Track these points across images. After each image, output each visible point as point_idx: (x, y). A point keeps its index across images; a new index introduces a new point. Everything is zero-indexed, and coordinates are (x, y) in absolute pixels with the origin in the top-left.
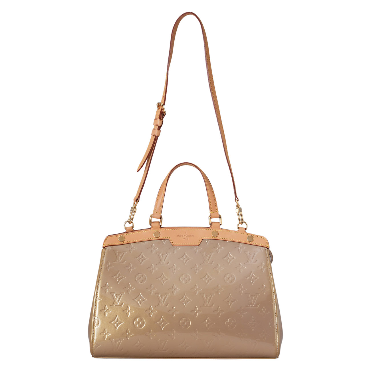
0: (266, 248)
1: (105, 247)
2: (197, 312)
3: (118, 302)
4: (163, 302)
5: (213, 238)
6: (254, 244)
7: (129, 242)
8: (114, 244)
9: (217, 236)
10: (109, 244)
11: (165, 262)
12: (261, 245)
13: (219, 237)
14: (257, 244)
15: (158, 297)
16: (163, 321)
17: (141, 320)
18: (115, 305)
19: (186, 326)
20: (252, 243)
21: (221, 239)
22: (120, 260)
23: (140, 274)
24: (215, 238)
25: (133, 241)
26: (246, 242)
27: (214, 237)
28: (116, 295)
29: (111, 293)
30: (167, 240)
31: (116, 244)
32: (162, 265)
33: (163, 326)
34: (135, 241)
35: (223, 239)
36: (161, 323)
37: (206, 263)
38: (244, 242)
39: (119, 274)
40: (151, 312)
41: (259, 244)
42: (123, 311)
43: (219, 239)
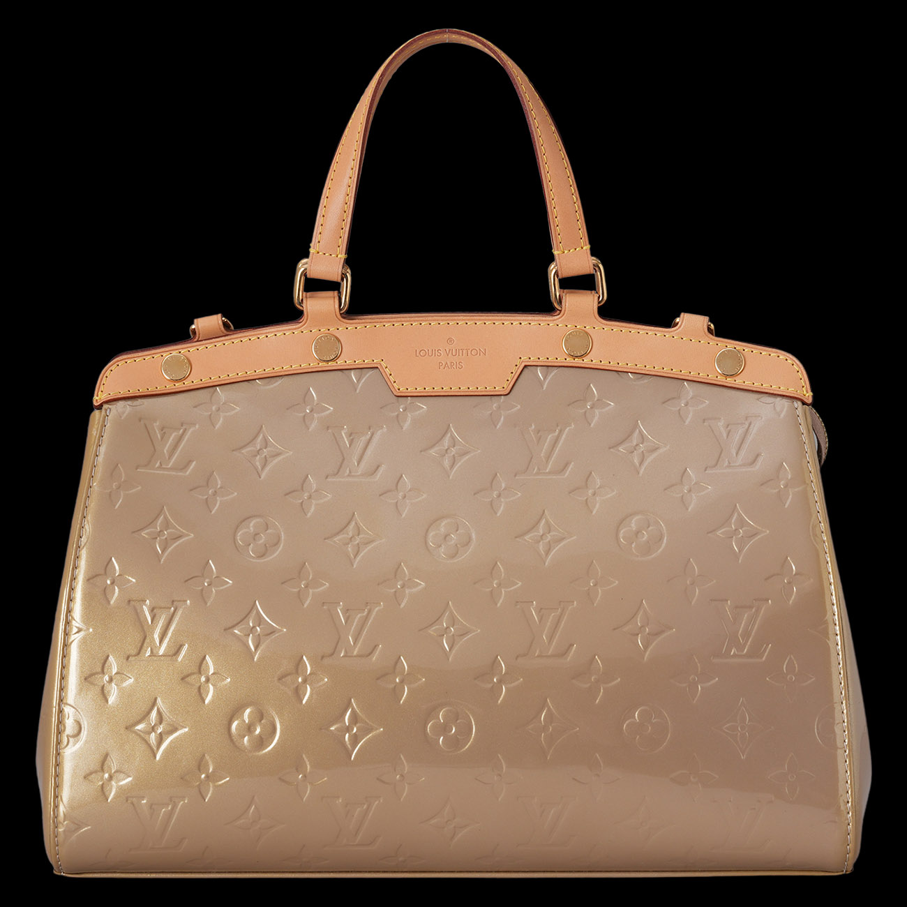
0: (800, 403)
1: (105, 406)
2: (500, 681)
3: (161, 642)
4: (355, 641)
5: (570, 361)
6: (748, 384)
7: (206, 381)
8: (143, 391)
9: (586, 354)
10: (123, 392)
11: (363, 464)
12: (774, 389)
13: (592, 359)
14: (757, 386)
15: (333, 618)
16: (355, 719)
17: (260, 716)
18: (148, 653)
19: (455, 743)
20: (738, 382)
21: (604, 364)
22: (170, 457)
23: (258, 520)
24: (578, 362)
25: (224, 378)
26: (711, 378)
27: (575, 357)
28: (152, 610)
29: (129, 601)
30: (371, 372)
31: (152, 390)
32: (350, 479)
33: (355, 739)
34: (233, 377)
35: (613, 365)
36: (348, 729)
37: (539, 469)
38: (702, 377)
39: (165, 518)
40: (305, 681)
41: (766, 387)
42: (183, 679)
43: (595, 363)
